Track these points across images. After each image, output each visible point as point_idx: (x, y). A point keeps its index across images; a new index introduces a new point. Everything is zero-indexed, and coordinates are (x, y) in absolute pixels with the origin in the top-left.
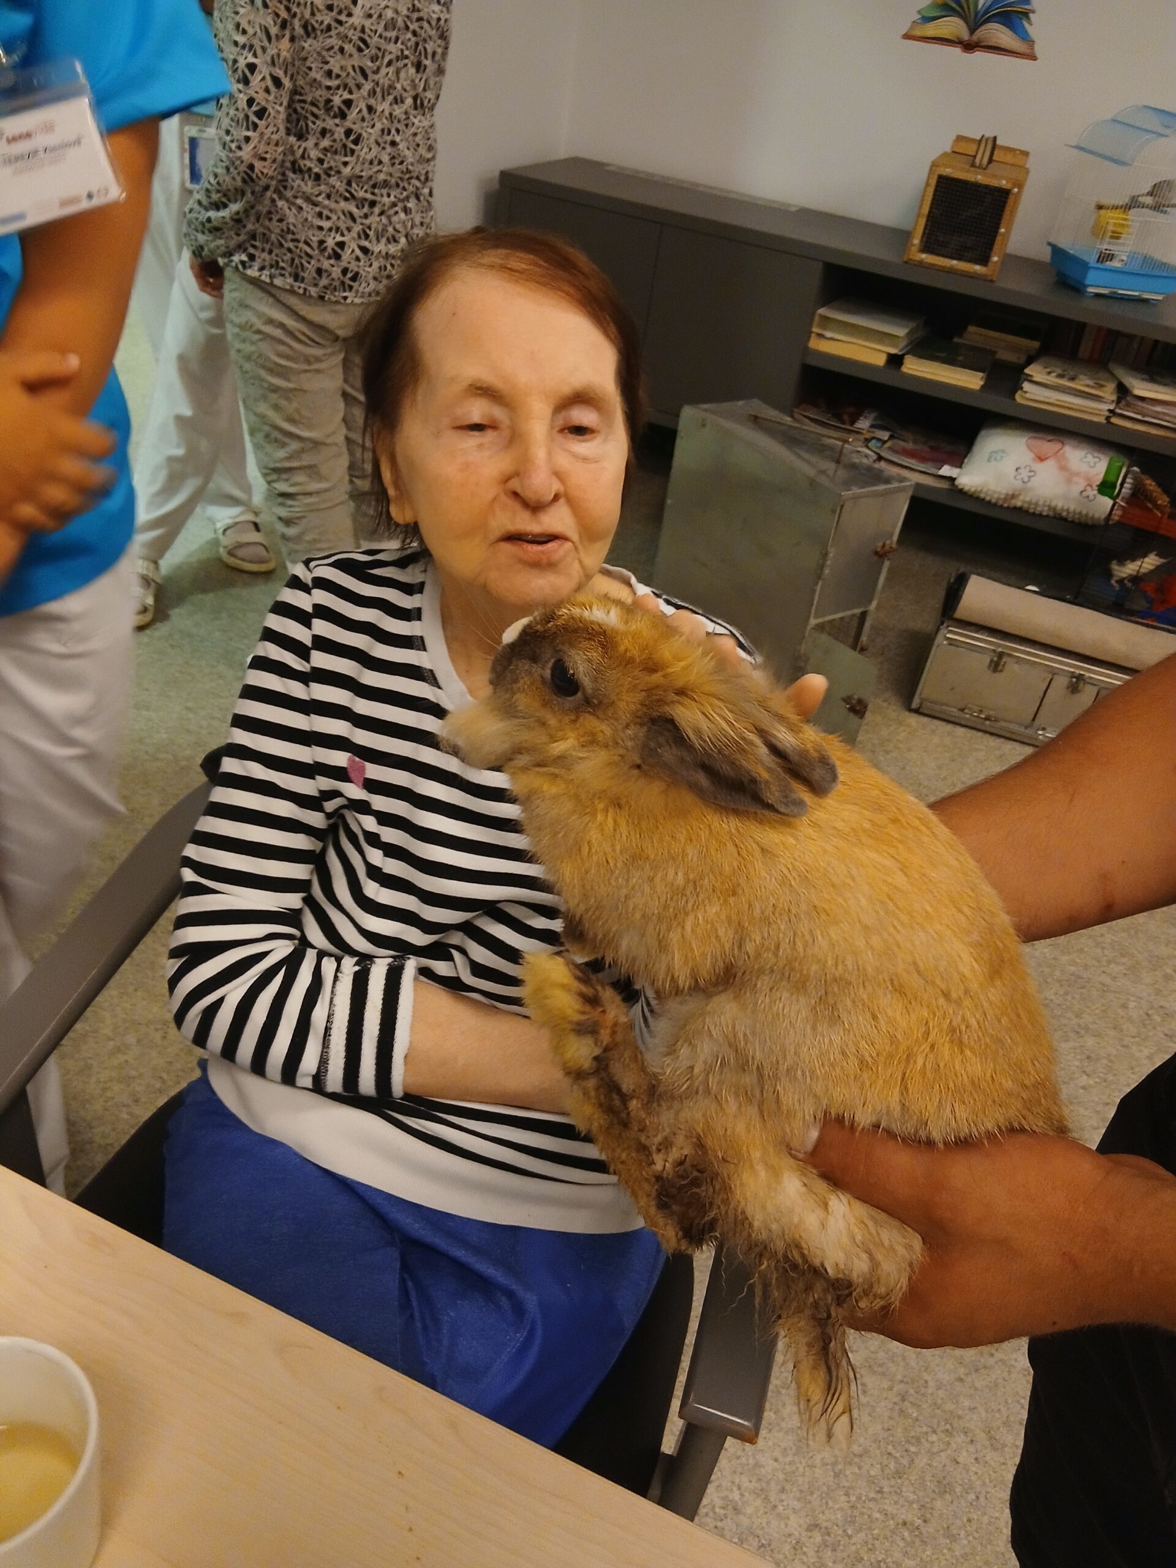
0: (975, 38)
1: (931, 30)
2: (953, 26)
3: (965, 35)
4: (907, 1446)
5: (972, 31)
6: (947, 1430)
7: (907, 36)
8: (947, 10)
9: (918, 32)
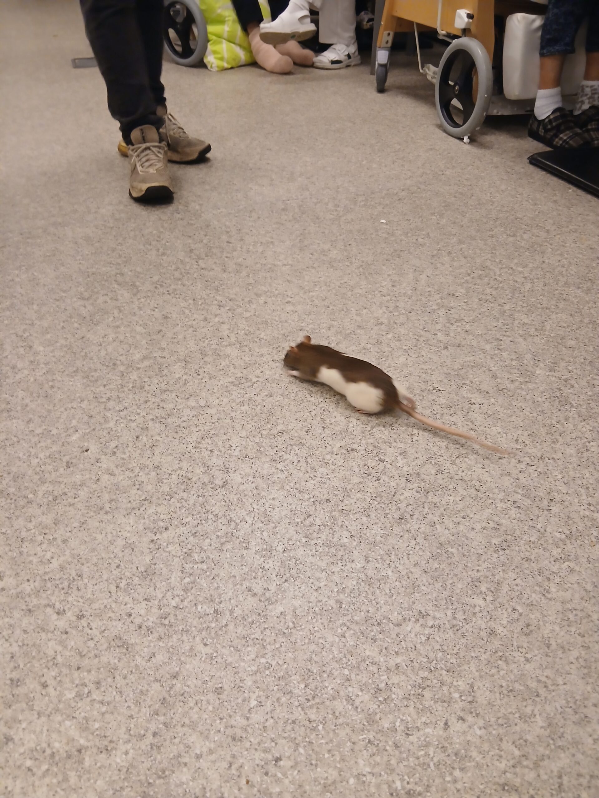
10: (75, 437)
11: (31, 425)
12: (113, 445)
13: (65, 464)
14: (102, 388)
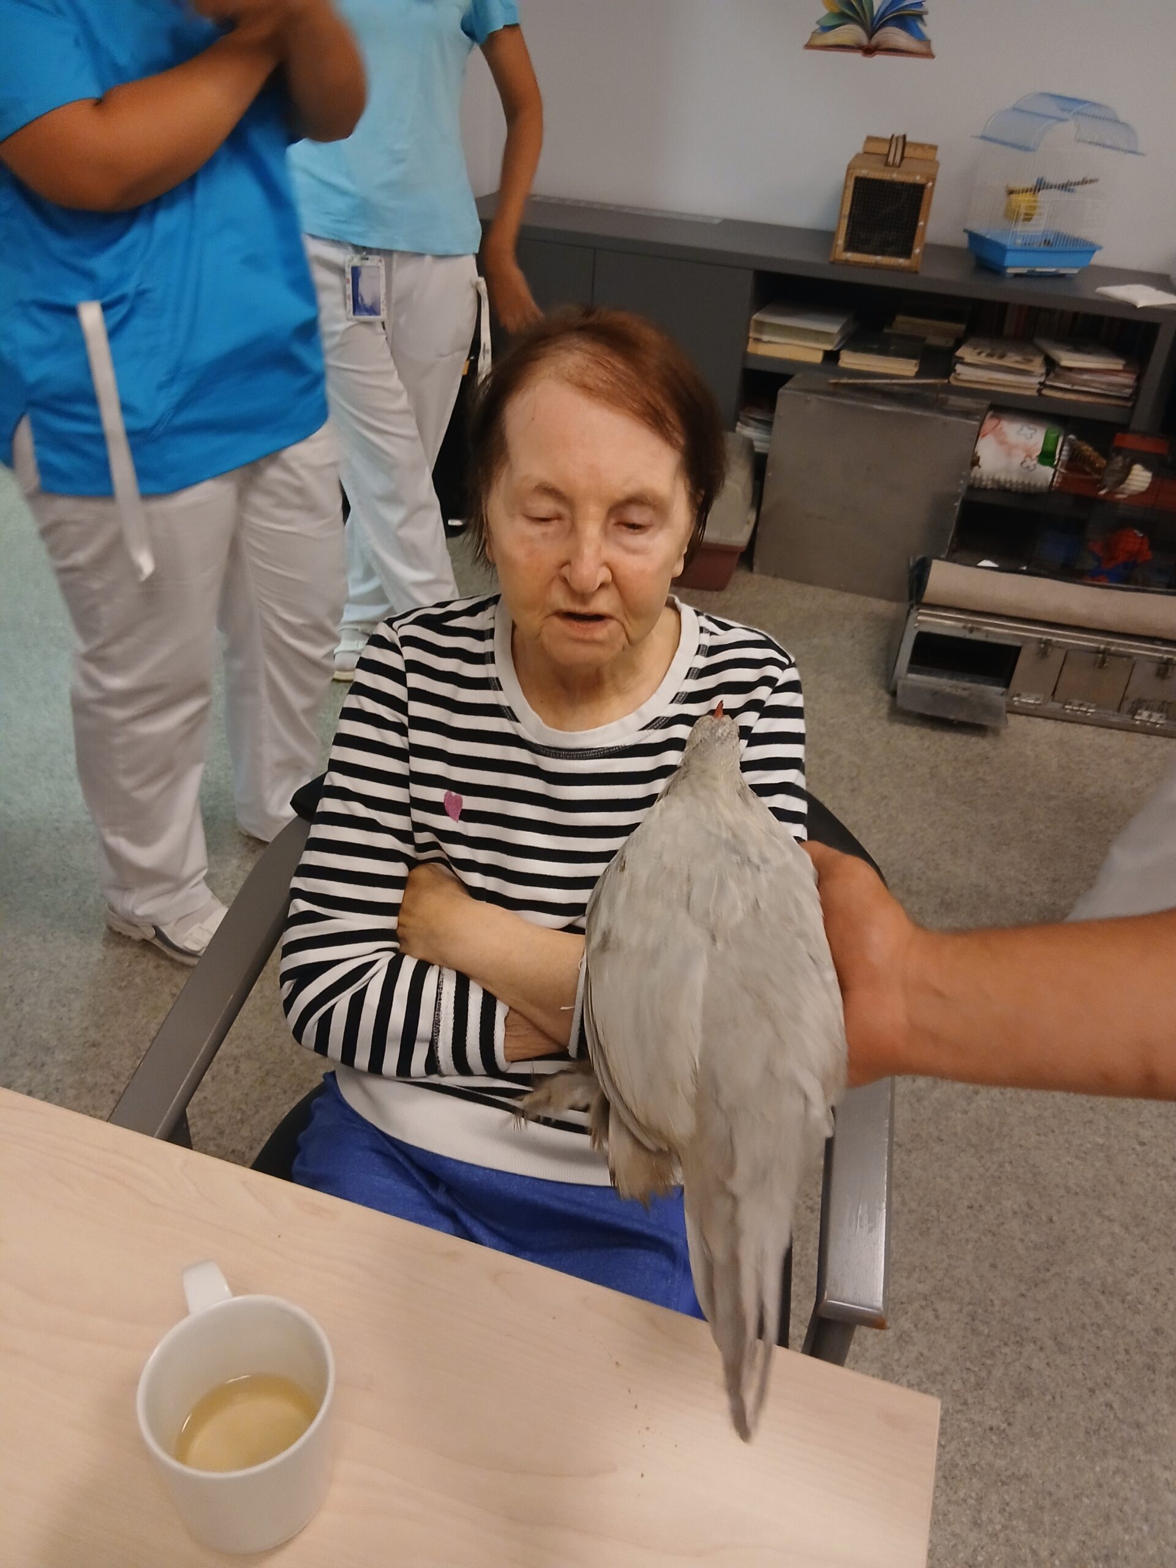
0: (874, 41)
1: (831, 38)
2: (852, 33)
3: (864, 40)
4: (983, 1360)
5: (870, 36)
6: (1018, 1342)
7: (809, 46)
8: (843, 18)
9: (820, 41)
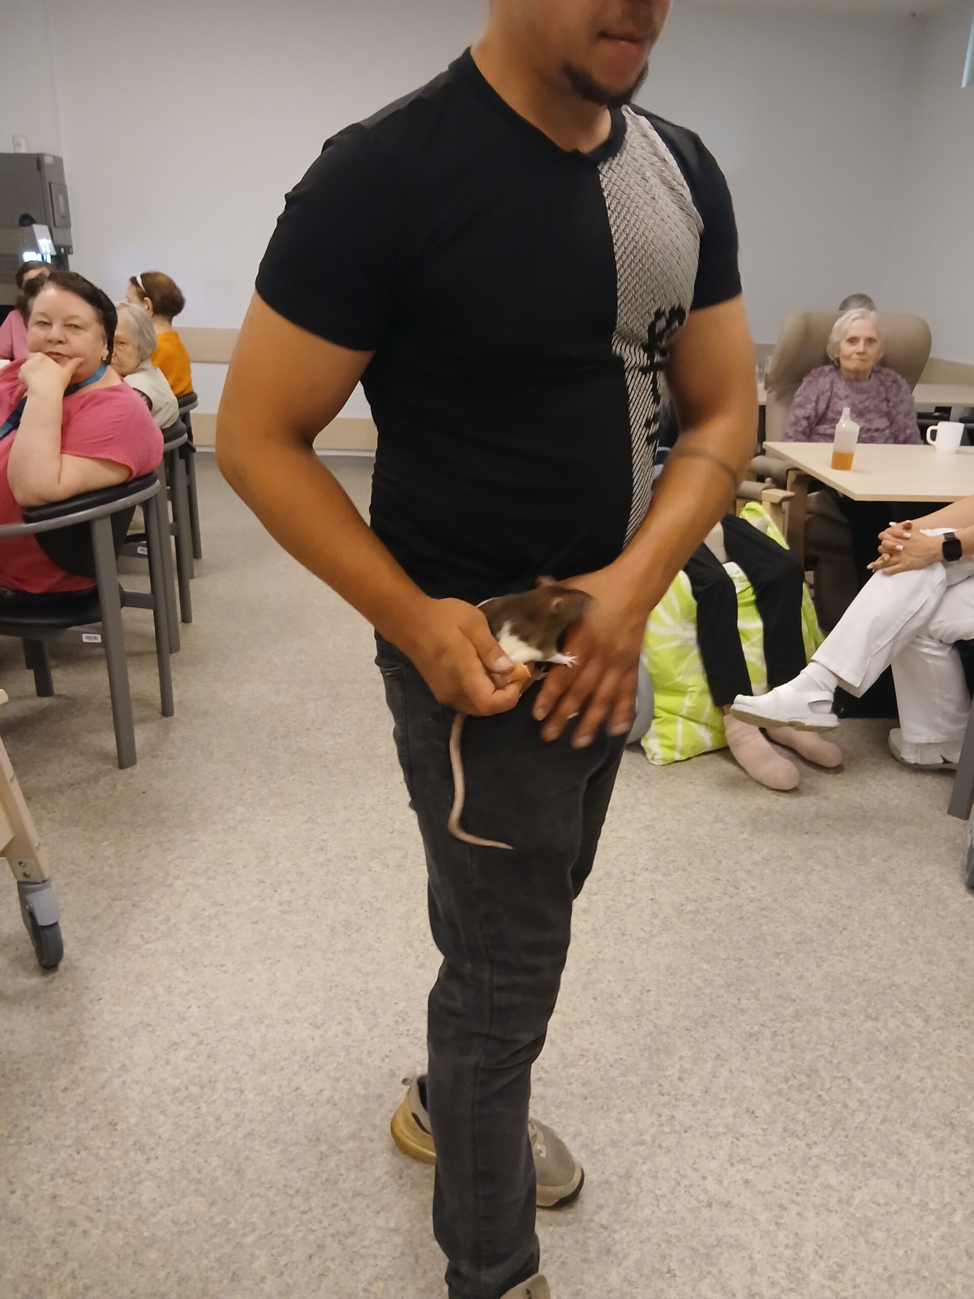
10: (251, 1239)
11: (214, 1210)
12: (283, 1260)
13: (231, 1275)
14: (295, 1174)
